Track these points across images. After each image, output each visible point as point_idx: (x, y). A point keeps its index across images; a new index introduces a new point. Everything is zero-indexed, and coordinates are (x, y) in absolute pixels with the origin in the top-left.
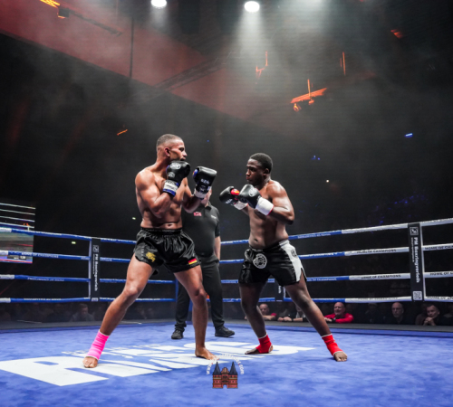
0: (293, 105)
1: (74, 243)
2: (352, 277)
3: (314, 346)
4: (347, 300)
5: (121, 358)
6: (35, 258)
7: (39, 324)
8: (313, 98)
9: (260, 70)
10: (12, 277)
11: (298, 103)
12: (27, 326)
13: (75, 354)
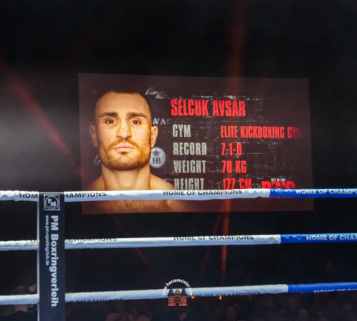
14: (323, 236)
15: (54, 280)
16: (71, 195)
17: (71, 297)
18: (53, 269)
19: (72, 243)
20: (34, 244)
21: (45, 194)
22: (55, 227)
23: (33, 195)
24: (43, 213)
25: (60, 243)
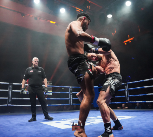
0: (124, 43)
1: (63, 88)
2: (147, 94)
4: (146, 102)
7: (55, 112)
8: (130, 40)
9: (114, 34)
11: (126, 43)
12: (52, 112)
13: (66, 120)
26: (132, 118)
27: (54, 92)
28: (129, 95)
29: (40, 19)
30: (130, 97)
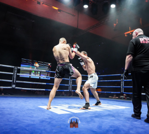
0: (125, 35)
3: (130, 107)
5: (75, 107)
6: (51, 78)
9: (115, 25)
10: (45, 84)
11: (127, 34)
14: (51, 77)
15: (15, 79)
16: (19, 68)
17: (17, 81)
18: (15, 77)
19: (18, 74)
20: (13, 73)
21: (15, 67)
22: (16, 72)
23: (13, 67)
24: (15, 70)
25: (16, 74)
26: (126, 108)
27: (53, 77)
28: (124, 86)
29: (43, 4)
30: (124, 88)
